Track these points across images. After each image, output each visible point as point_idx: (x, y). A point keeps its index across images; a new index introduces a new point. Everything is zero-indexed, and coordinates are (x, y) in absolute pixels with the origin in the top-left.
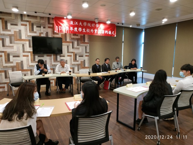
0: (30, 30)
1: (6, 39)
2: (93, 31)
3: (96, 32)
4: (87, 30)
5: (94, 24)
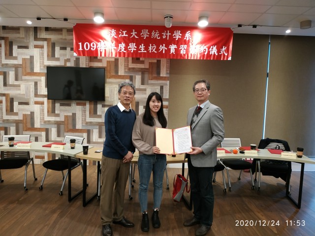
0: (48, 56)
1: (10, 72)
2: (166, 49)
3: (172, 51)
4: (150, 47)
5: (168, 31)
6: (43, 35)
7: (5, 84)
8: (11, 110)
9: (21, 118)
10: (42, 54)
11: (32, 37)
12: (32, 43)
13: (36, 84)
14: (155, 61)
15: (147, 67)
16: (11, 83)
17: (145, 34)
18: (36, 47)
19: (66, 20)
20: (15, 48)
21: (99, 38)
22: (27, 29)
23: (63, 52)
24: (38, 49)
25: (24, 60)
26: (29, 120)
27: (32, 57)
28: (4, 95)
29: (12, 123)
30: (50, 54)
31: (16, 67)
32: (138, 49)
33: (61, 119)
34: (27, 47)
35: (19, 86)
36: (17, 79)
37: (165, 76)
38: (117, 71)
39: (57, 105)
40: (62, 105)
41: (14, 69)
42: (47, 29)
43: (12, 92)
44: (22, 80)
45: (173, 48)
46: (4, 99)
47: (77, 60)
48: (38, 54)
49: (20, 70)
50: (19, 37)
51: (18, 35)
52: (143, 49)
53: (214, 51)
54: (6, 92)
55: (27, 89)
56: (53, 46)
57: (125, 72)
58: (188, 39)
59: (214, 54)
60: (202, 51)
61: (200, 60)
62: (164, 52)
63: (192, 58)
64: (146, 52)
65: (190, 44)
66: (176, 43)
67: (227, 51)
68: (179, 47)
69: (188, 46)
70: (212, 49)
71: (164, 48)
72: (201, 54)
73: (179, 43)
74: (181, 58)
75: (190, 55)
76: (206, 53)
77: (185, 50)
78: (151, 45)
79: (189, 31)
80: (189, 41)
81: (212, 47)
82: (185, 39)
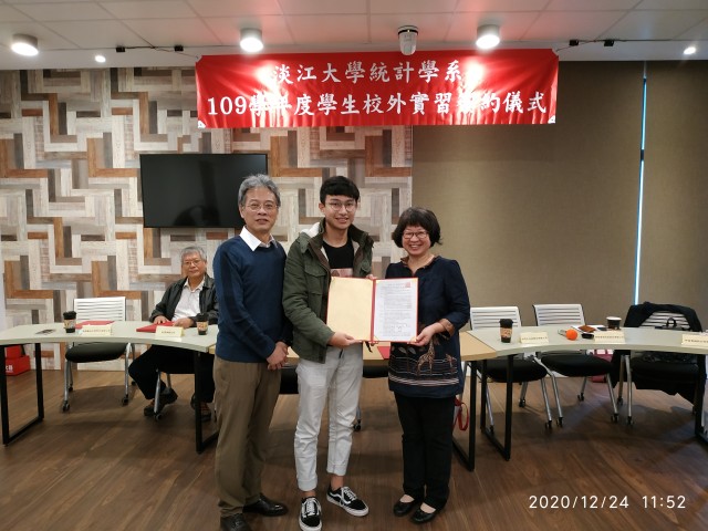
0: (142, 131)
1: (62, 170)
2: (404, 103)
3: (419, 107)
4: (367, 102)
5: (408, 64)
6: (131, 85)
7: (52, 197)
8: (65, 253)
9: (89, 271)
10: (130, 128)
11: (106, 92)
12: (108, 103)
13: (118, 194)
14: (379, 133)
15: (361, 146)
16: (64, 195)
17: (355, 72)
18: (116, 112)
19: (179, 48)
20: (71, 116)
21: (252, 86)
22: (96, 73)
23: (173, 120)
24: (121, 117)
25: (91, 142)
26: (105, 274)
27: (107, 136)
28: (50, 220)
29: (68, 280)
30: (147, 126)
31: (75, 159)
32: (340, 107)
33: (174, 269)
34: (95, 114)
35: (81, 200)
36: (76, 185)
37: (402, 165)
38: (293, 160)
39: (165, 239)
40: (174, 238)
41: (70, 163)
42: (138, 72)
43: (67, 214)
44: (87, 187)
45: (419, 100)
46: (50, 229)
47: (206, 137)
48: (122, 128)
49: (83, 165)
50: (79, 94)
51: (76, 89)
52: (350, 107)
53: (515, 103)
54: (54, 214)
55: (100, 205)
56: (153, 108)
57: (312, 160)
58: (452, 80)
59: (516, 112)
60: (488, 106)
61: (482, 126)
62: (399, 111)
63: (465, 123)
64: (357, 112)
65: (460, 90)
66: (426, 88)
67: (546, 102)
68: (432, 98)
69: (455, 95)
70: (511, 98)
71: (399, 101)
72: (484, 112)
73: (432, 89)
74: (439, 123)
75: (458, 116)
76: (496, 110)
77: (447, 105)
78: (368, 96)
79: (456, 62)
80: (456, 83)
81: (509, 94)
82: (447, 78)
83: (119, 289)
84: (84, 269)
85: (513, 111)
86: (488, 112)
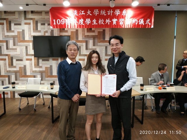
0: (33, 29)
1: (10, 41)
2: (110, 21)
3: (114, 23)
4: (100, 21)
5: (111, 10)
6: (30, 16)
7: (7, 48)
8: (11, 64)
9: (18, 70)
10: (30, 28)
11: (23, 18)
12: (23, 21)
13: (26, 47)
14: (102, 30)
15: (97, 34)
16: (11, 48)
17: (96, 12)
18: (26, 24)
19: (45, 5)
20: (12, 25)
21: (66, 16)
22: (20, 12)
23: (43, 26)
25: (18, 32)
26: (23, 71)
27: (23, 31)
28: (7, 55)
29: (12, 72)
30: (35, 28)
31: (14, 37)
32: (92, 22)
33: (43, 69)
34: (20, 24)
35: (16, 49)
36: (14, 45)
37: (108, 40)
39: (40, 61)
40: (43, 60)
41: (12, 38)
42: (32, 12)
43: (12, 53)
44: (18, 45)
45: (115, 21)
46: (7, 58)
47: (52, 31)
48: (28, 28)
49: (16, 39)
51: (14, 17)
52: (95, 22)
54: (8, 53)
55: (21, 51)
56: (37, 23)
58: (124, 15)
59: (142, 24)
60: (134, 22)
61: (132, 28)
62: (109, 24)
63: (127, 27)
64: (97, 24)
65: (126, 18)
67: (151, 22)
68: (118, 20)
69: (124, 20)
70: (141, 21)
71: (109, 21)
73: (118, 17)
74: (120, 27)
75: (126, 25)
76: (136, 24)
77: (123, 22)
78: (100, 19)
79: (125, 10)
80: (125, 16)
81: (140, 19)
82: (122, 14)
83: (27, 75)
84: (17, 69)
85: (141, 24)
86: (134, 24)
